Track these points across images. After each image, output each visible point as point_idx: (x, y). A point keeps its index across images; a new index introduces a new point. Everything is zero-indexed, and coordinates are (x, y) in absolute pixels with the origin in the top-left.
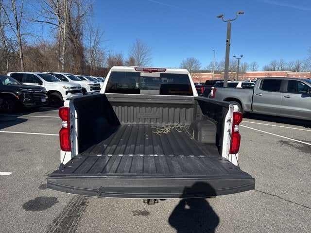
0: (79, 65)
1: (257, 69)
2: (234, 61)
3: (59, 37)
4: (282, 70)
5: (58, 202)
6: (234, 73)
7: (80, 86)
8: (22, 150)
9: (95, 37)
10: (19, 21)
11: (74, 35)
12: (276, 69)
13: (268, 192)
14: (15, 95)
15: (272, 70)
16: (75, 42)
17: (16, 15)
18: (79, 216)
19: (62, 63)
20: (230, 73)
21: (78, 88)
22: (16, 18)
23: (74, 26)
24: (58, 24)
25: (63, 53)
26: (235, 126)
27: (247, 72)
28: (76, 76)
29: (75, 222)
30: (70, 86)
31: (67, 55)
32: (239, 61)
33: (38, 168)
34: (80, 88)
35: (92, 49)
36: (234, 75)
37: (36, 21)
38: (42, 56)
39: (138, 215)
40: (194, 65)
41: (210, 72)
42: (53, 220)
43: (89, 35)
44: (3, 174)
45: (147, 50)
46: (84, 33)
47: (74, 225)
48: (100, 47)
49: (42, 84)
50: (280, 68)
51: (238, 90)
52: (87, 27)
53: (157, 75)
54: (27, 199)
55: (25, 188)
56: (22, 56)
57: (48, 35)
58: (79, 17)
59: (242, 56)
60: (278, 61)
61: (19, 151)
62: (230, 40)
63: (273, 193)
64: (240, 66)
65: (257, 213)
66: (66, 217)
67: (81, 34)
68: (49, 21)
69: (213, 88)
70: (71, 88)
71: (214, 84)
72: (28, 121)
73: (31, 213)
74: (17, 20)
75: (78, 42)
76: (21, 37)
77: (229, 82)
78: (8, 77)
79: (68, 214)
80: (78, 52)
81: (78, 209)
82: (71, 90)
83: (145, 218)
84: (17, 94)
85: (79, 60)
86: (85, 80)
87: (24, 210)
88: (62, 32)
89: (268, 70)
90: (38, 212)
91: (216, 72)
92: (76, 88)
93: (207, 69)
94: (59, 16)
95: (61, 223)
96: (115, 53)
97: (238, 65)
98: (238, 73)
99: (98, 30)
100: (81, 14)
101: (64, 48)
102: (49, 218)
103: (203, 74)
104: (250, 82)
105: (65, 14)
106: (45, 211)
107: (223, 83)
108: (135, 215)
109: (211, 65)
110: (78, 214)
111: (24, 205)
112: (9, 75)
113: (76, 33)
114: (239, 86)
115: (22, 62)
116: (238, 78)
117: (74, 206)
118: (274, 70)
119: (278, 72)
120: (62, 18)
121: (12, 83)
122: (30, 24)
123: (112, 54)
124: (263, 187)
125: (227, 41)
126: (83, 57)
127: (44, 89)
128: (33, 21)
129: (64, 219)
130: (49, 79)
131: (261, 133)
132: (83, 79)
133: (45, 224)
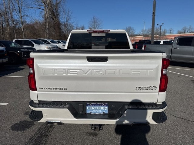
0: (58, 34)
1: (173, 33)
2: (157, 28)
3: (45, 17)
4: (190, 33)
5: (35, 125)
6: (158, 35)
7: (57, 46)
8: (18, 88)
9: (67, 16)
10: (20, 8)
11: (54, 15)
12: (186, 32)
13: (186, 118)
14: (17, 53)
15: (183, 33)
16: (55, 19)
17: (19, 4)
18: (47, 135)
19: (47, 33)
20: (155, 36)
21: (56, 48)
22: (19, 6)
23: (54, 10)
24: (44, 9)
25: (48, 27)
26: (164, 70)
27: (166, 35)
28: (55, 40)
29: (44, 140)
30: (51, 47)
31: (50, 28)
32: (161, 27)
33: (25, 100)
34: (58, 48)
35: (65, 23)
36: (157, 37)
37: (31, 8)
38: (36, 29)
39: (90, 135)
40: (131, 31)
41: (142, 35)
42: (29, 139)
43: (63, 15)
44: (2, 104)
45: (100, 23)
46: (60, 14)
47: (43, 143)
48: (70, 22)
49: (33, 46)
50: (189, 31)
51: (161, 46)
52: (62, 9)
53: (104, 35)
54: (14, 122)
55: (14, 114)
56: (24, 30)
57: (38, 16)
58: (57, 4)
59: (163, 24)
60: (188, 27)
61: (16, 88)
62: (155, 12)
63: (190, 119)
64: (161, 31)
65: (179, 135)
66: (38, 136)
67: (59, 14)
68: (39, 7)
69: (144, 45)
70: (52, 48)
71: (144, 43)
72: (24, 69)
73: (15, 132)
74: (19, 8)
75: (56, 19)
76: (22, 18)
77: (154, 41)
78: (13, 42)
79: (40, 134)
80: (57, 26)
81: (48, 130)
82: (51, 49)
83: (94, 138)
84: (18, 53)
85: (58, 31)
86: (60, 43)
87: (11, 131)
88: (47, 14)
89: (180, 33)
90: (20, 132)
91: (146, 36)
92: (54, 48)
93: (139, 34)
94: (44, 4)
95: (34, 141)
96: (80, 26)
97: (161, 30)
98: (160, 35)
99: (68, 11)
100: (58, 2)
101: (48, 24)
102: (27, 137)
103: (137, 37)
104: (169, 41)
105: (48, 2)
106: (25, 131)
107: (151, 42)
108: (87, 135)
109: (142, 31)
110: (47, 134)
111: (12, 126)
112: (14, 41)
113: (56, 14)
114: (162, 43)
115: (23, 34)
116: (160, 38)
117: (45, 128)
118: (185, 33)
119: (188, 34)
120: (46, 5)
121: (15, 46)
122: (28, 10)
123: (78, 26)
124: (182, 114)
125: (153, 13)
126: (60, 29)
127: (34, 49)
128: (30, 7)
129: (37, 138)
130: (38, 43)
131: (178, 75)
132: (59, 42)
133: (23, 141)
